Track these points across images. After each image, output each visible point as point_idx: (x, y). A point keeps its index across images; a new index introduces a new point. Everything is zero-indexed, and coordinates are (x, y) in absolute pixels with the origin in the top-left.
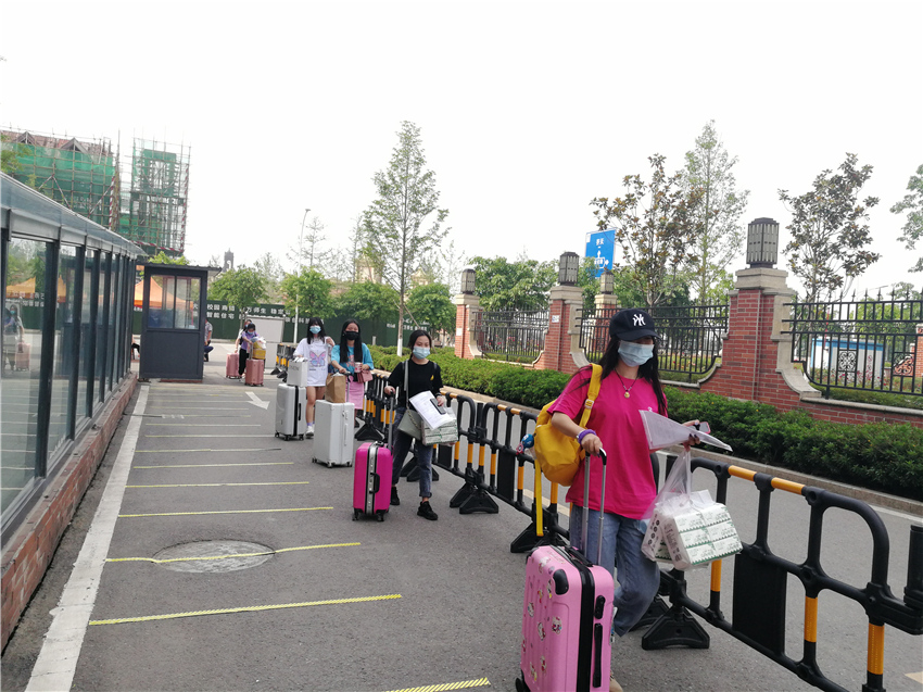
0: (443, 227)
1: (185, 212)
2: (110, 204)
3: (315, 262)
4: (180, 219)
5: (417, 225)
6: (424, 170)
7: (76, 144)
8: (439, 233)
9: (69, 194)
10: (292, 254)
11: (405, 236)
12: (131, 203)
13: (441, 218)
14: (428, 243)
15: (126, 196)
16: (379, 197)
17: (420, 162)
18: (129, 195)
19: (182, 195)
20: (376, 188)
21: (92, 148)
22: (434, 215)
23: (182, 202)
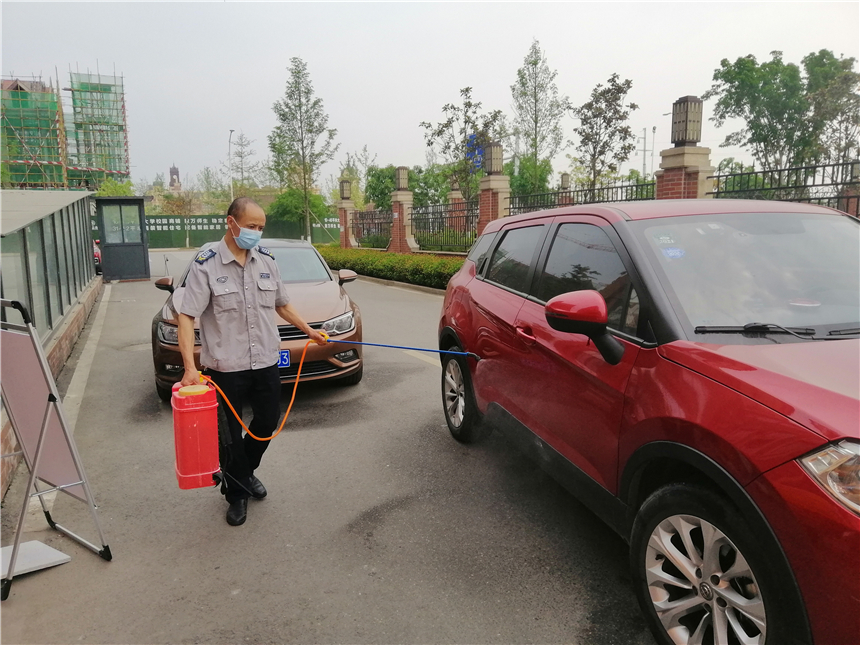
0: (334, 143)
1: (125, 137)
2: (57, 136)
3: (246, 174)
4: (123, 144)
5: (313, 143)
6: (313, 99)
7: (20, 84)
8: (331, 149)
9: (20, 130)
10: (225, 170)
11: (303, 153)
12: (76, 133)
13: (331, 137)
14: (323, 158)
15: (70, 127)
16: (279, 124)
17: (308, 92)
18: (73, 126)
19: (121, 123)
20: (276, 116)
21: (33, 85)
22: (325, 135)
23: (122, 128)
